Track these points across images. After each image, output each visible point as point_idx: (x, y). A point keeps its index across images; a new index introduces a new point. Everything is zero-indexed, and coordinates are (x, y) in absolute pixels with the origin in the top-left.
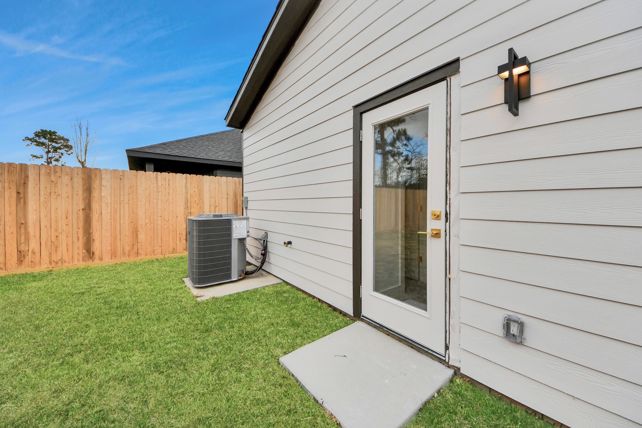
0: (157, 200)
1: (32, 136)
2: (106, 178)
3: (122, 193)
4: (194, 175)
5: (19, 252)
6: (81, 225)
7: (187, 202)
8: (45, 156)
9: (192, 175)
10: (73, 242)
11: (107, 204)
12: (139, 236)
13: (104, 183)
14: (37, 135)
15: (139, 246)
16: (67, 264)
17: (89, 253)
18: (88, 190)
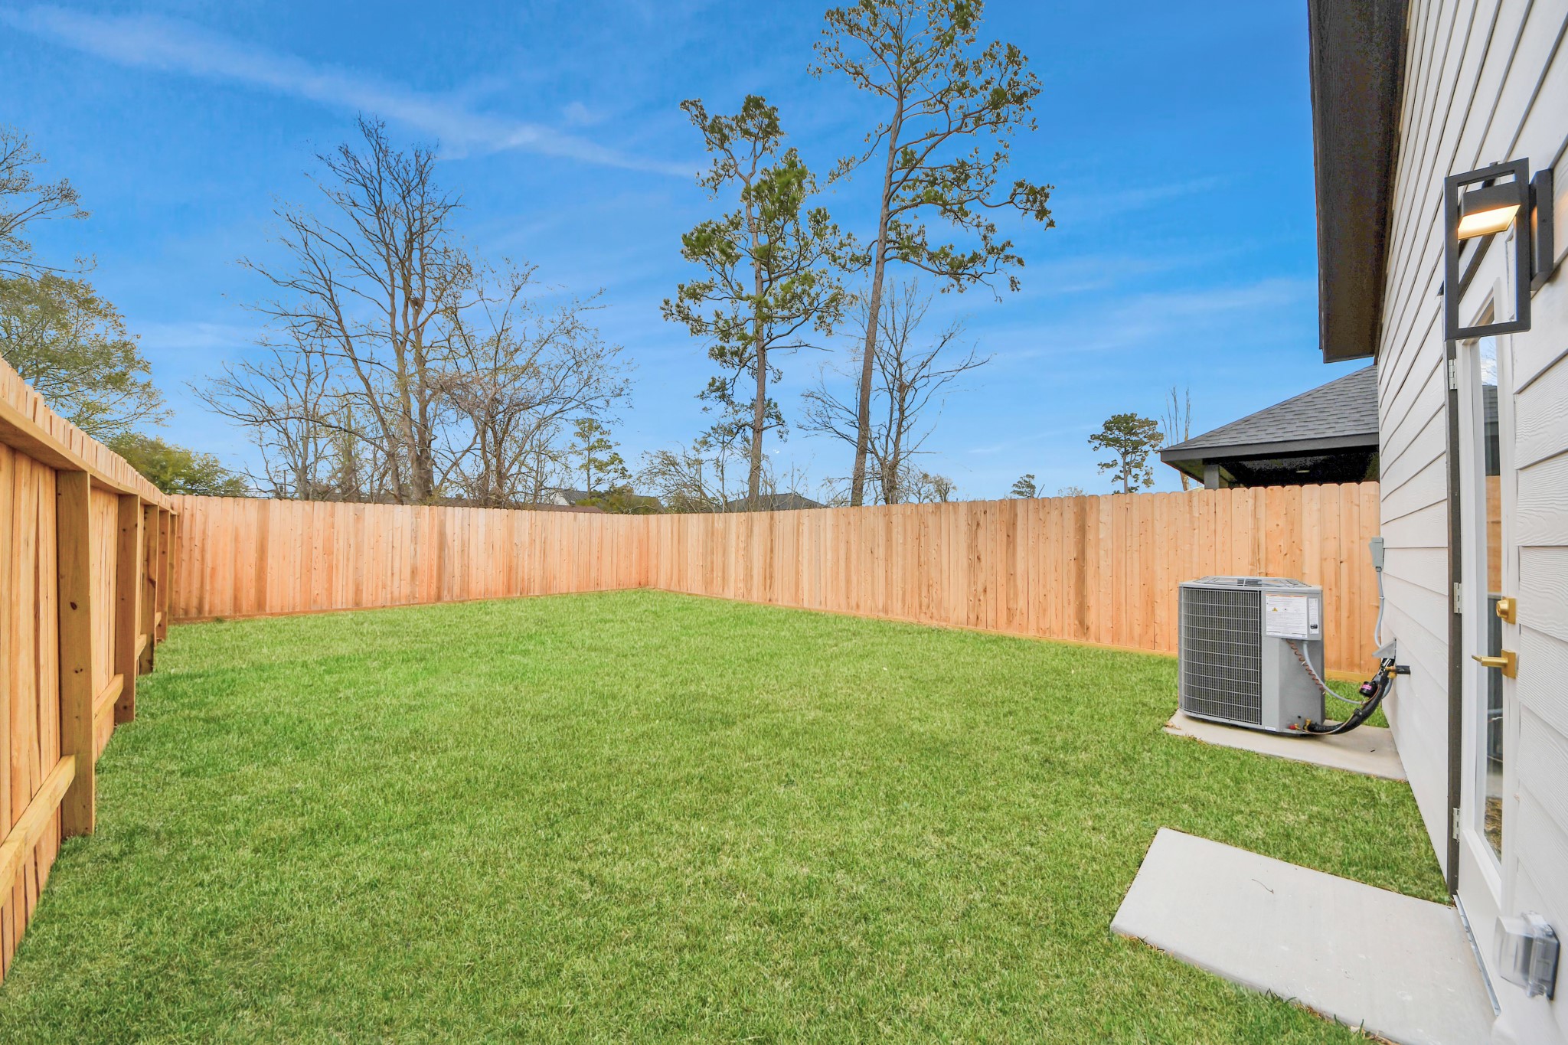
0: (1191, 545)
1: (1100, 430)
2: (1105, 507)
3: (1129, 534)
4: (1277, 488)
5: (1009, 609)
6: (1072, 582)
7: (1256, 547)
8: (1120, 462)
9: (1270, 488)
10: (1063, 607)
11: (1106, 551)
12: (1158, 612)
13: (1103, 517)
14: (1108, 427)
15: (1158, 630)
16: (1055, 637)
17: (1083, 627)
18: (1082, 530)
